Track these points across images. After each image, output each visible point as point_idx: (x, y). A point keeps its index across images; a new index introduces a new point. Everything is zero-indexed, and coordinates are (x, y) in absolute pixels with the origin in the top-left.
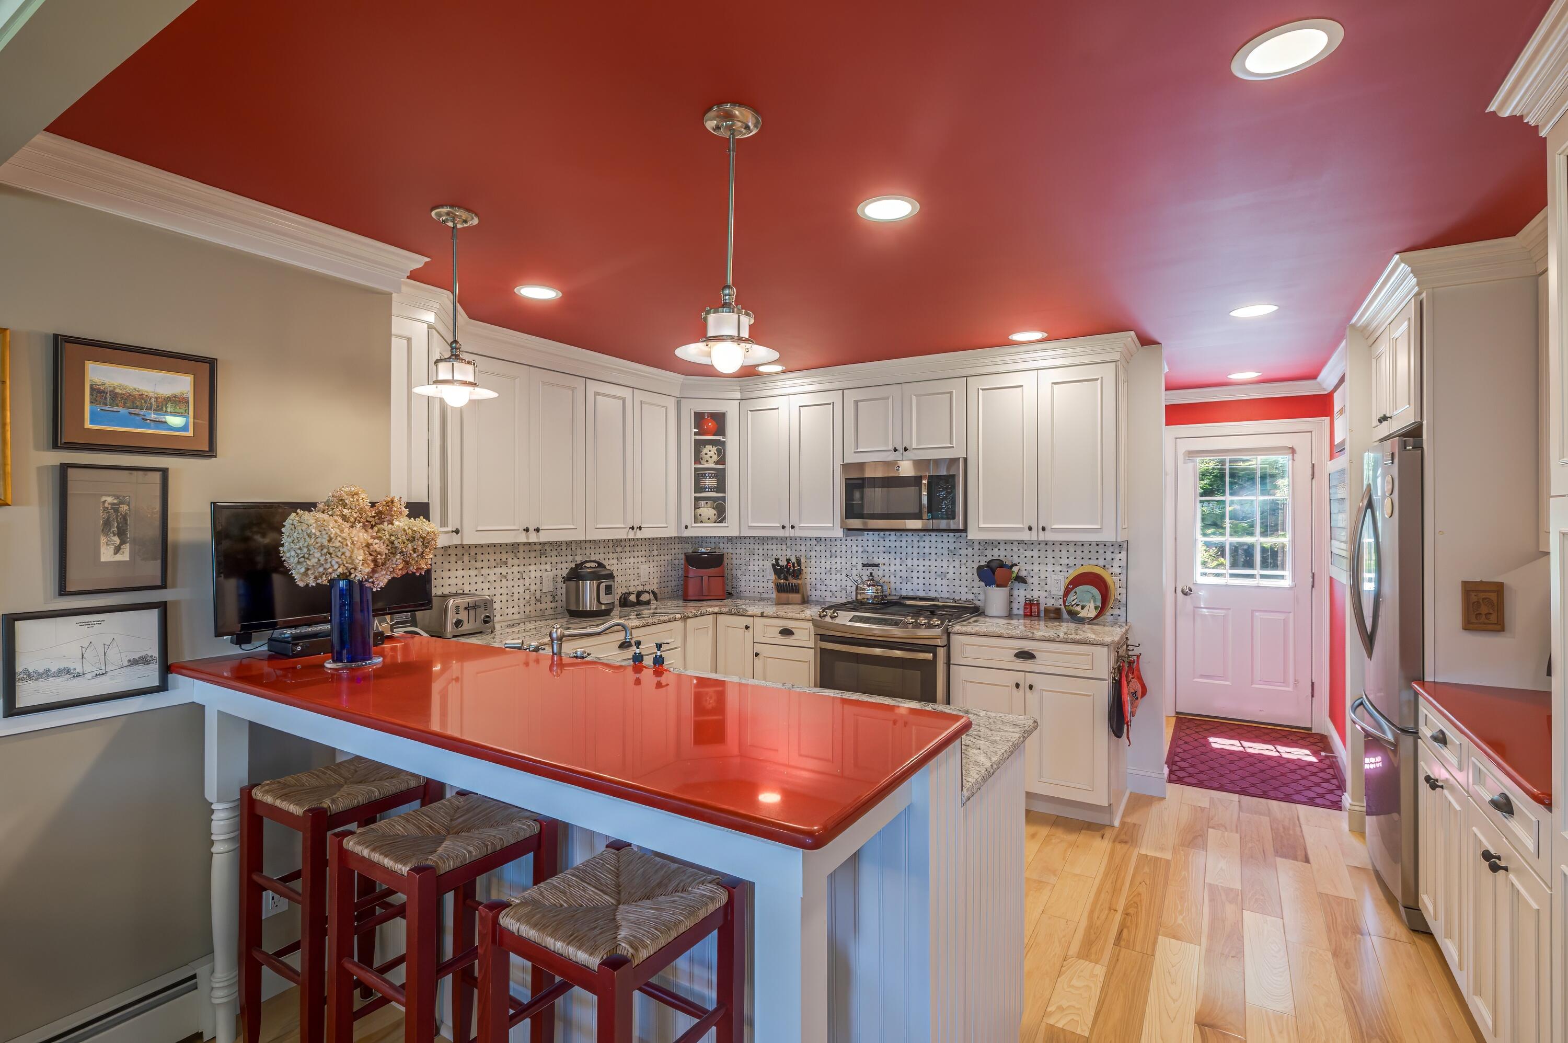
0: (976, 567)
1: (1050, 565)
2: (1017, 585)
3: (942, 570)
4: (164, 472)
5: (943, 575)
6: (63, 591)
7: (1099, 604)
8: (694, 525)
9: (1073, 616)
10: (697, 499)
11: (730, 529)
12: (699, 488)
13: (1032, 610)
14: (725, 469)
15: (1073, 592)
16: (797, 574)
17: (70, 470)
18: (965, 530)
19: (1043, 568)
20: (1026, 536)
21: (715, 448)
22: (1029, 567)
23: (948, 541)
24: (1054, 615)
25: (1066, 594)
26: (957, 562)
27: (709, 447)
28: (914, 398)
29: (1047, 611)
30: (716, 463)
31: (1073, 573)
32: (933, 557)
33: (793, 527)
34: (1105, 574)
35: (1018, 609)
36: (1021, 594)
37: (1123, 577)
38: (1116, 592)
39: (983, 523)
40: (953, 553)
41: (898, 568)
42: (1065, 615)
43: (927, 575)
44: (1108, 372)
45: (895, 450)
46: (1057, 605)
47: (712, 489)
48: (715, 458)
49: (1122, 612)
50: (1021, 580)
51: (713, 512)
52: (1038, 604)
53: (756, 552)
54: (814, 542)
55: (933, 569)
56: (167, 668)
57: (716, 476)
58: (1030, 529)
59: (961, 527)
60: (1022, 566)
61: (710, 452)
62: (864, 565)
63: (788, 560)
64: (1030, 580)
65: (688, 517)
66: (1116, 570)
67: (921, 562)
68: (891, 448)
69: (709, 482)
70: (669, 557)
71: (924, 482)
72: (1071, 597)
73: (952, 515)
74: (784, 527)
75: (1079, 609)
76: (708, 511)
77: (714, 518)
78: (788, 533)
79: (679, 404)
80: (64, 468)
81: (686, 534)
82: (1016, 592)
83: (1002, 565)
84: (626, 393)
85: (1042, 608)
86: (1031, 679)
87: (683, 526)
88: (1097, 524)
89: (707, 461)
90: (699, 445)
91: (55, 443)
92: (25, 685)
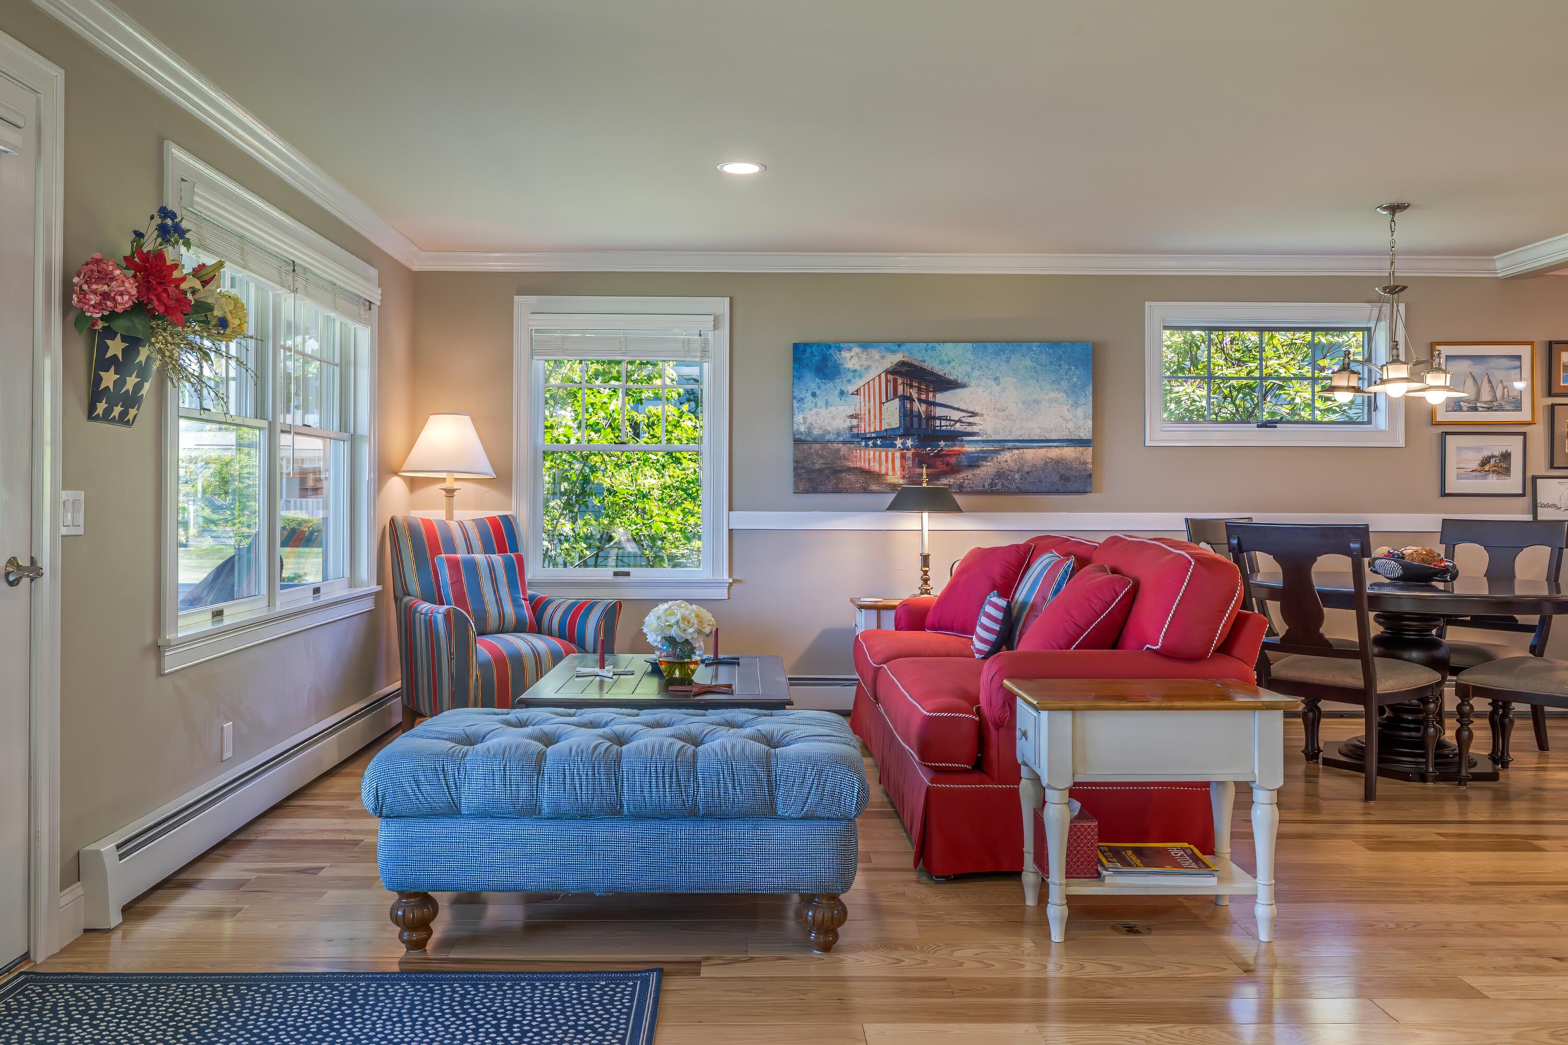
6: (1552, 467)
17: (1557, 407)
80: (1553, 406)
91: (1550, 394)
92: (1540, 510)
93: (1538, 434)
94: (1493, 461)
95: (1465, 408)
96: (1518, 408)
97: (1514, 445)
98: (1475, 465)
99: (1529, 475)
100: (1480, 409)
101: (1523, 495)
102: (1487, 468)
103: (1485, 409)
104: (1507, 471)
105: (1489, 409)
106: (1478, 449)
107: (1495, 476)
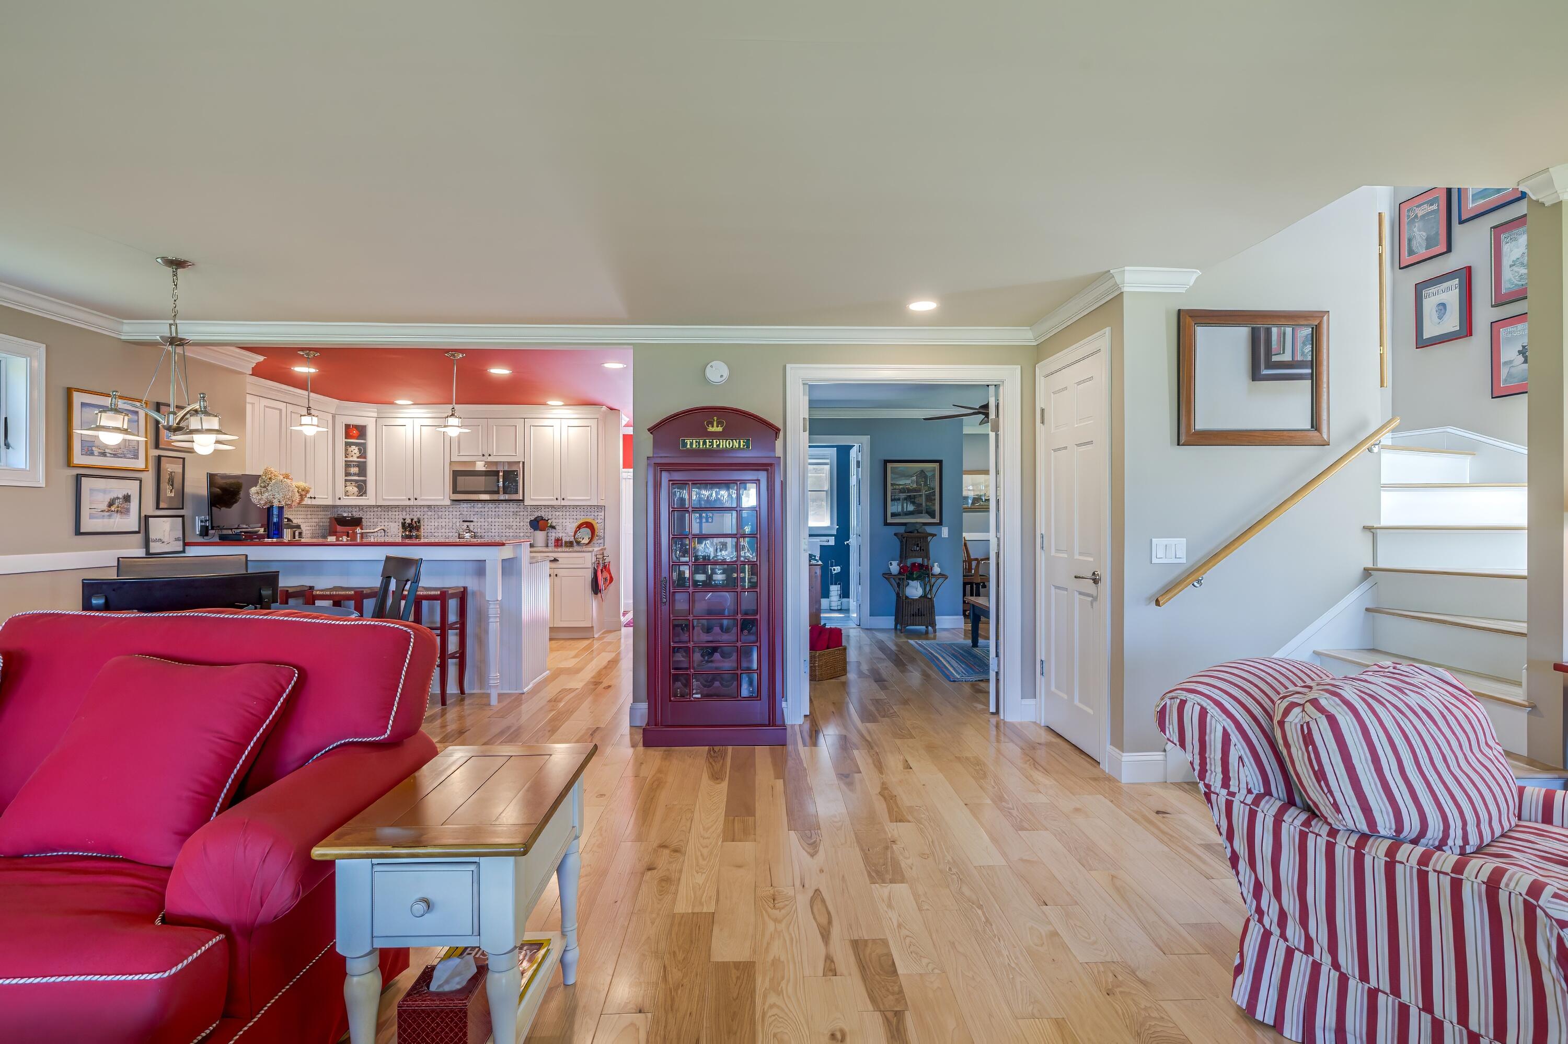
0: (529, 521)
1: (568, 520)
2: (551, 530)
3: (510, 524)
4: (184, 459)
5: (510, 527)
6: (158, 508)
7: (590, 536)
8: (344, 497)
9: (578, 543)
10: (346, 481)
11: (369, 500)
12: (347, 474)
13: (558, 543)
14: (366, 462)
15: (578, 532)
16: (418, 528)
17: (162, 458)
18: (523, 500)
19: (564, 521)
20: (555, 503)
21: (357, 448)
22: (557, 521)
23: (512, 507)
24: (570, 544)
25: (576, 532)
26: (518, 519)
27: (353, 447)
28: (495, 427)
29: (566, 542)
30: (358, 457)
31: (579, 522)
32: (504, 517)
33: (416, 499)
34: (594, 523)
35: (552, 542)
36: (553, 535)
37: (602, 524)
38: (600, 531)
39: (533, 496)
40: (515, 514)
41: (483, 524)
42: (575, 544)
43: (501, 527)
44: (593, 423)
45: (483, 455)
46: (571, 540)
47: (355, 474)
48: (358, 454)
49: (602, 541)
50: (553, 527)
51: (356, 489)
52: (561, 540)
53: (383, 516)
54: (426, 509)
55: (504, 524)
56: (186, 544)
57: (358, 466)
58: (557, 499)
59: (521, 498)
60: (554, 520)
61: (355, 450)
62: (463, 521)
63: (412, 520)
64: (557, 527)
65: (340, 491)
66: (599, 521)
67: (497, 520)
68: (481, 454)
69: (354, 470)
70: (317, 520)
71: (500, 474)
72: (578, 534)
73: (516, 492)
74: (409, 499)
75: (581, 540)
76: (353, 489)
77: (357, 493)
78: (412, 503)
79: (334, 417)
80: (159, 457)
81: (338, 503)
82: (550, 534)
83: (542, 518)
84: (282, 406)
85: (564, 542)
86: (556, 571)
87: (337, 498)
88: (588, 497)
89: (352, 456)
90: (348, 445)
91: (157, 446)
92: (152, 544)
93: (149, 478)
94: (117, 502)
95: (96, 453)
96: (136, 457)
97: (131, 488)
98: (104, 506)
99: (143, 515)
100: (108, 455)
101: (138, 532)
102: (113, 508)
103: (112, 456)
104: (126, 511)
105: (115, 455)
106: (105, 491)
107: (119, 515)
